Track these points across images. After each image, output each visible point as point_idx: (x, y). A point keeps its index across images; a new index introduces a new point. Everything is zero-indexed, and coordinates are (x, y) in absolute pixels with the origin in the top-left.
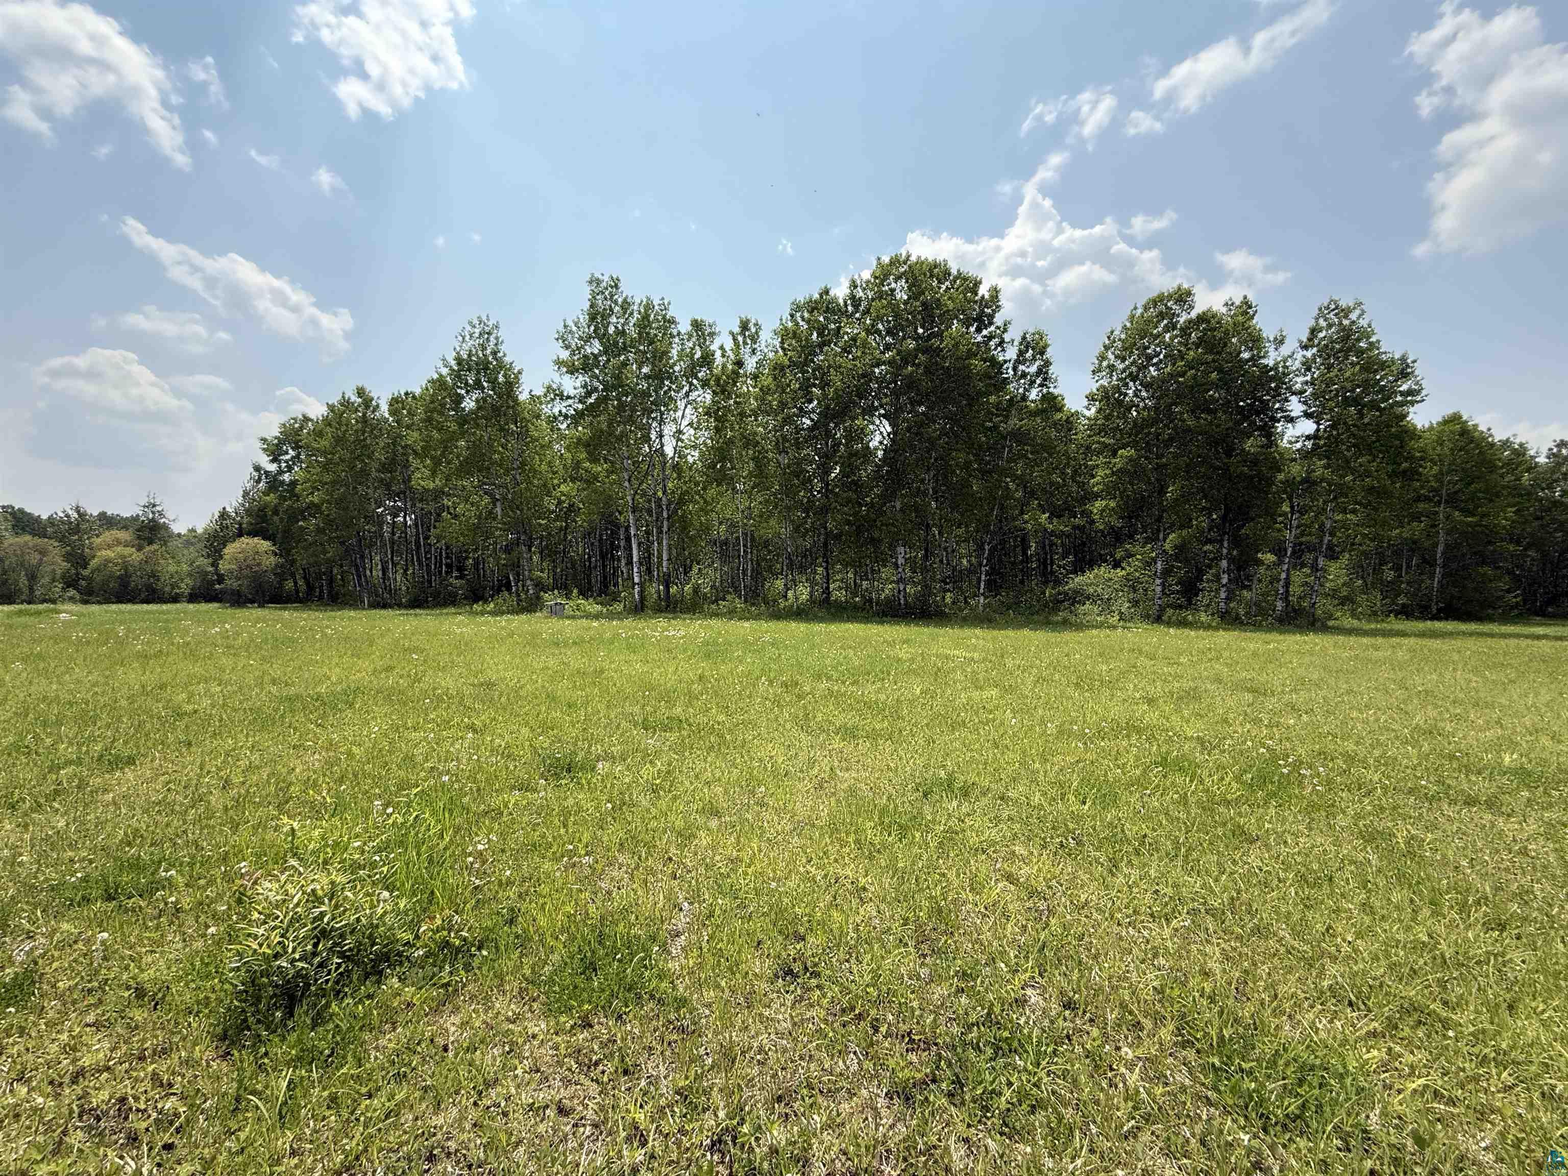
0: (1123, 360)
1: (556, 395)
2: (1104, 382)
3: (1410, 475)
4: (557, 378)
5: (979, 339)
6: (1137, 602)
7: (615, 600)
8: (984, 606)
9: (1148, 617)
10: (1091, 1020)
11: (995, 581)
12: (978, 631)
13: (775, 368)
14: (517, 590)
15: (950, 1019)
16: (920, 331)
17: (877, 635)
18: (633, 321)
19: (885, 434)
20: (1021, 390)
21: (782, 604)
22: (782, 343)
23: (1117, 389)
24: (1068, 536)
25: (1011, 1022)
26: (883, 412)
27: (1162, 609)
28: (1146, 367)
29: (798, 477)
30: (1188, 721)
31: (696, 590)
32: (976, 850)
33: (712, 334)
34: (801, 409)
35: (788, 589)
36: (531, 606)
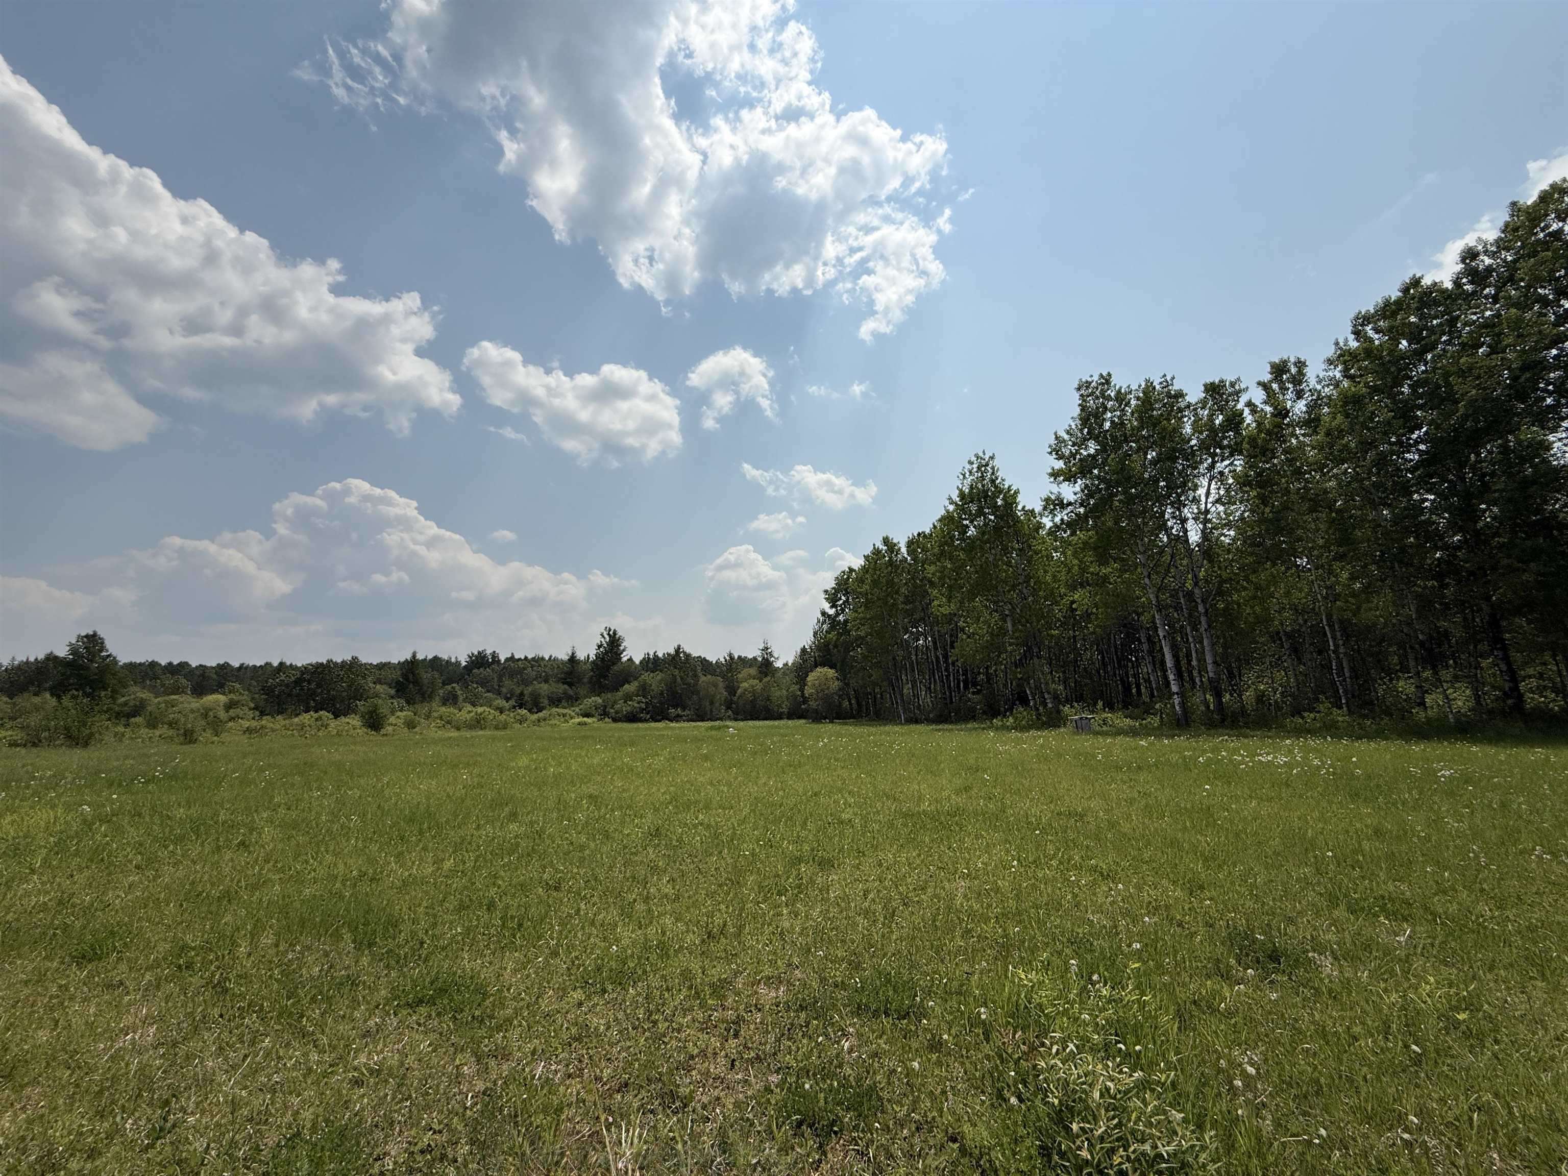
1: (1055, 505)
4: (1055, 489)
7: (1147, 712)
14: (1035, 704)
18: (1130, 410)
22: (1345, 370)
31: (1261, 698)
33: (1236, 393)
36: (1053, 721)
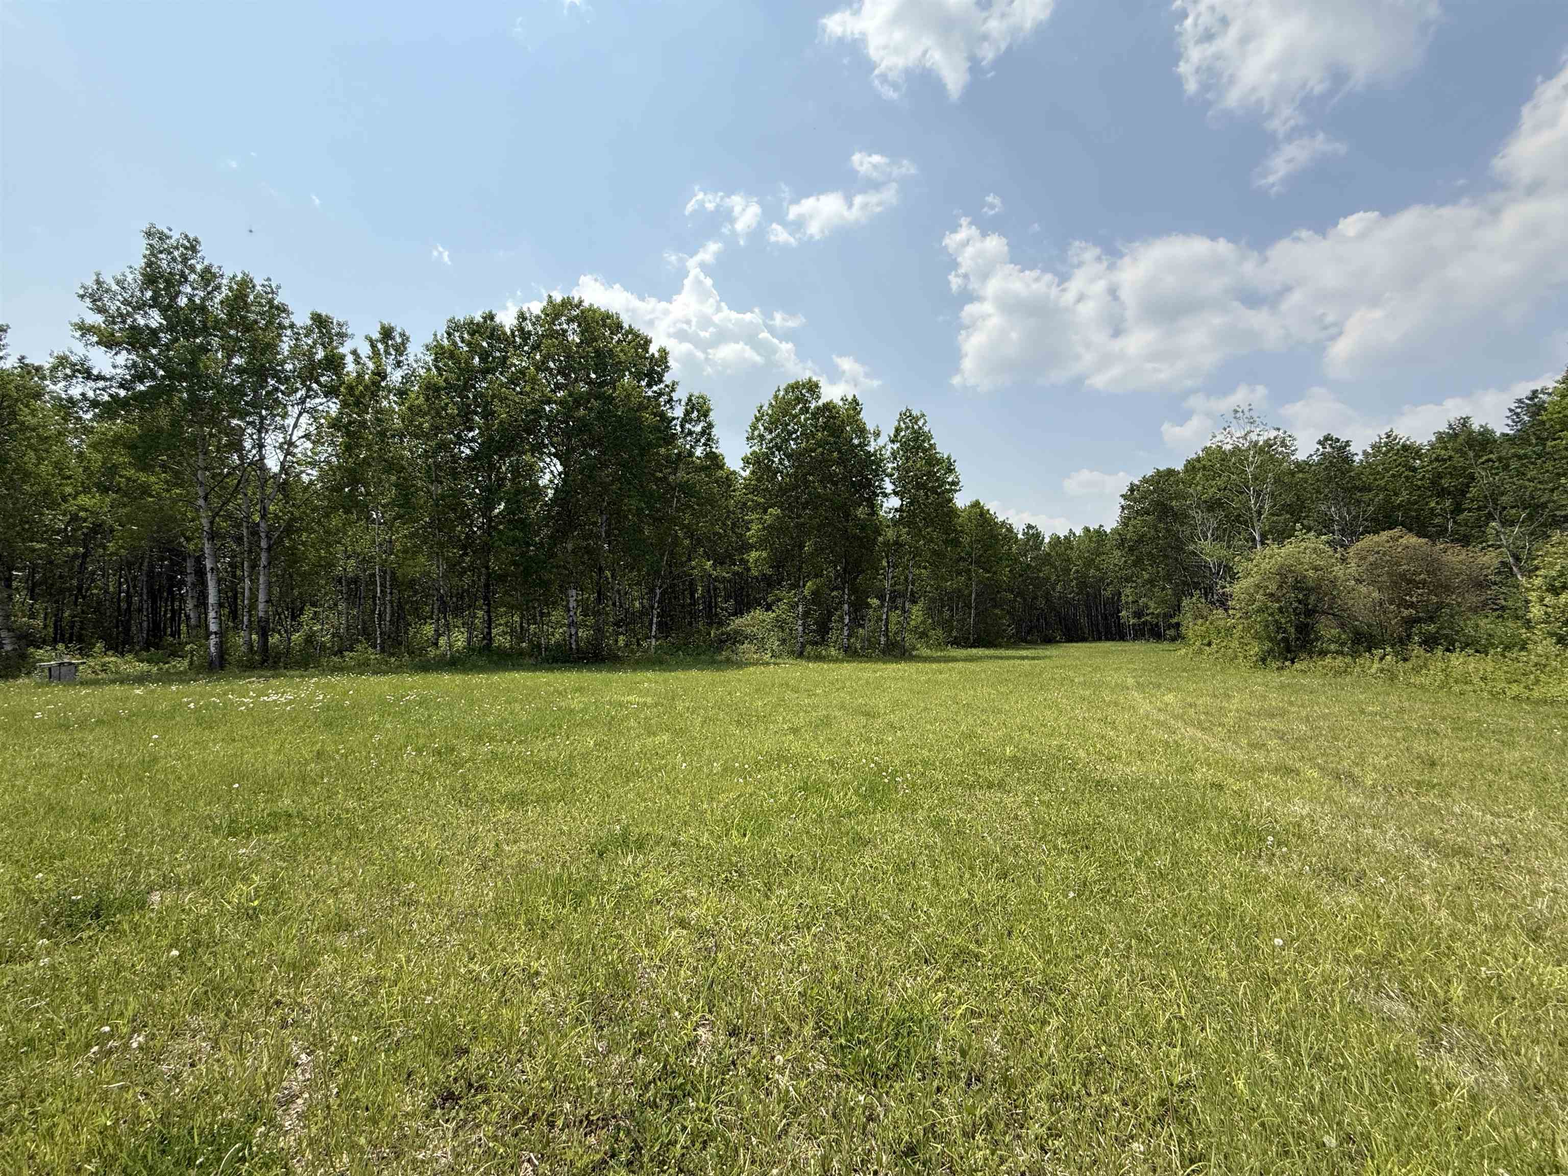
0: (771, 432)
2: (756, 448)
3: (956, 543)
5: (650, 393)
6: (784, 640)
8: (657, 648)
9: (793, 652)
10: (752, 1040)
11: (666, 624)
12: (650, 674)
13: (428, 388)
15: (628, 1085)
16: (593, 376)
17: (547, 684)
18: (218, 298)
19: (556, 473)
20: (688, 447)
21: (432, 652)
22: (436, 360)
23: (766, 456)
24: (729, 581)
25: (684, 1067)
26: (553, 450)
27: (803, 646)
28: (788, 441)
29: (454, 510)
30: (822, 747)
31: (310, 639)
32: (652, 902)
33: (341, 335)
34: (458, 436)
35: (440, 635)
36: (8, 668)
